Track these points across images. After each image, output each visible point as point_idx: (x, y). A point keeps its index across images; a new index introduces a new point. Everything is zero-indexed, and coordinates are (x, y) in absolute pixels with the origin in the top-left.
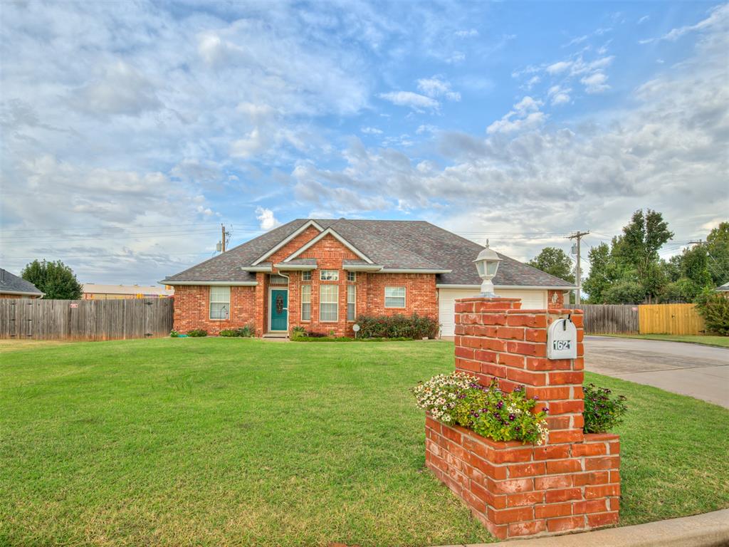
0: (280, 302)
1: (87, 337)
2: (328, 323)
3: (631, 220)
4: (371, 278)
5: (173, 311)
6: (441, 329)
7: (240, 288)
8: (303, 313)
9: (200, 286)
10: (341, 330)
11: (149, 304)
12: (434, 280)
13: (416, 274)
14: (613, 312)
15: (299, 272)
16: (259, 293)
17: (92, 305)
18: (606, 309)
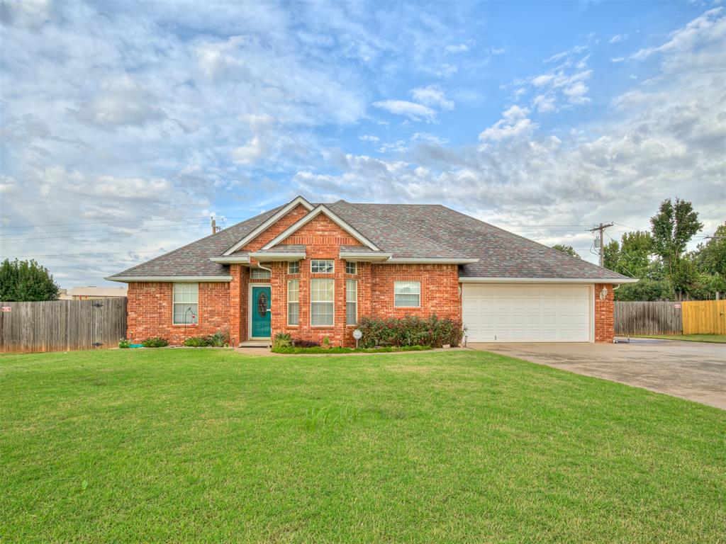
0: (262, 301)
1: (22, 347)
2: (321, 329)
3: (659, 210)
4: (377, 270)
5: (127, 314)
6: (466, 333)
7: (210, 285)
8: (290, 316)
9: (161, 283)
10: (338, 337)
11: (98, 306)
12: (456, 273)
13: (434, 265)
14: (654, 309)
15: (284, 263)
16: (235, 291)
17: (29, 309)
18: (646, 307)
